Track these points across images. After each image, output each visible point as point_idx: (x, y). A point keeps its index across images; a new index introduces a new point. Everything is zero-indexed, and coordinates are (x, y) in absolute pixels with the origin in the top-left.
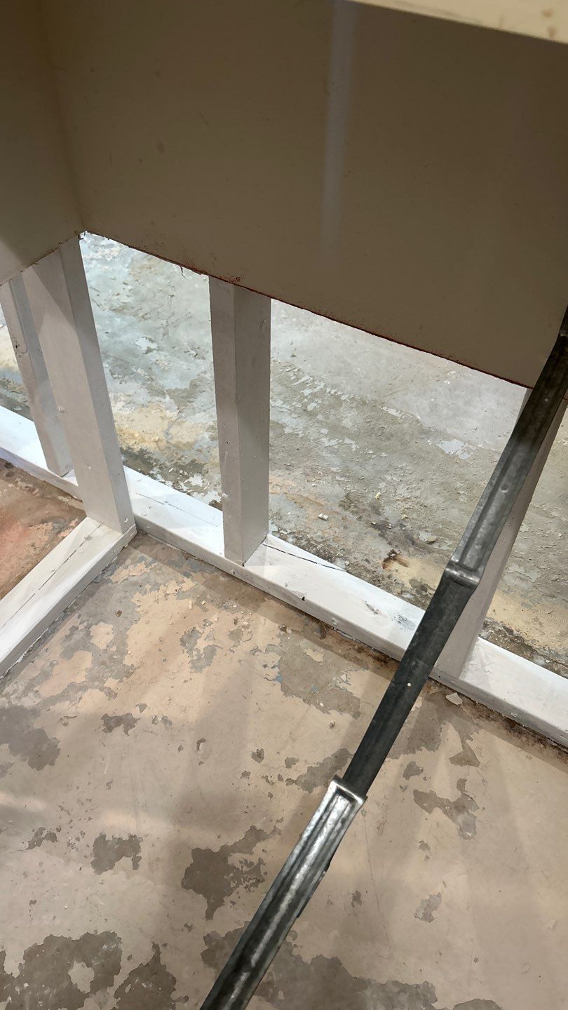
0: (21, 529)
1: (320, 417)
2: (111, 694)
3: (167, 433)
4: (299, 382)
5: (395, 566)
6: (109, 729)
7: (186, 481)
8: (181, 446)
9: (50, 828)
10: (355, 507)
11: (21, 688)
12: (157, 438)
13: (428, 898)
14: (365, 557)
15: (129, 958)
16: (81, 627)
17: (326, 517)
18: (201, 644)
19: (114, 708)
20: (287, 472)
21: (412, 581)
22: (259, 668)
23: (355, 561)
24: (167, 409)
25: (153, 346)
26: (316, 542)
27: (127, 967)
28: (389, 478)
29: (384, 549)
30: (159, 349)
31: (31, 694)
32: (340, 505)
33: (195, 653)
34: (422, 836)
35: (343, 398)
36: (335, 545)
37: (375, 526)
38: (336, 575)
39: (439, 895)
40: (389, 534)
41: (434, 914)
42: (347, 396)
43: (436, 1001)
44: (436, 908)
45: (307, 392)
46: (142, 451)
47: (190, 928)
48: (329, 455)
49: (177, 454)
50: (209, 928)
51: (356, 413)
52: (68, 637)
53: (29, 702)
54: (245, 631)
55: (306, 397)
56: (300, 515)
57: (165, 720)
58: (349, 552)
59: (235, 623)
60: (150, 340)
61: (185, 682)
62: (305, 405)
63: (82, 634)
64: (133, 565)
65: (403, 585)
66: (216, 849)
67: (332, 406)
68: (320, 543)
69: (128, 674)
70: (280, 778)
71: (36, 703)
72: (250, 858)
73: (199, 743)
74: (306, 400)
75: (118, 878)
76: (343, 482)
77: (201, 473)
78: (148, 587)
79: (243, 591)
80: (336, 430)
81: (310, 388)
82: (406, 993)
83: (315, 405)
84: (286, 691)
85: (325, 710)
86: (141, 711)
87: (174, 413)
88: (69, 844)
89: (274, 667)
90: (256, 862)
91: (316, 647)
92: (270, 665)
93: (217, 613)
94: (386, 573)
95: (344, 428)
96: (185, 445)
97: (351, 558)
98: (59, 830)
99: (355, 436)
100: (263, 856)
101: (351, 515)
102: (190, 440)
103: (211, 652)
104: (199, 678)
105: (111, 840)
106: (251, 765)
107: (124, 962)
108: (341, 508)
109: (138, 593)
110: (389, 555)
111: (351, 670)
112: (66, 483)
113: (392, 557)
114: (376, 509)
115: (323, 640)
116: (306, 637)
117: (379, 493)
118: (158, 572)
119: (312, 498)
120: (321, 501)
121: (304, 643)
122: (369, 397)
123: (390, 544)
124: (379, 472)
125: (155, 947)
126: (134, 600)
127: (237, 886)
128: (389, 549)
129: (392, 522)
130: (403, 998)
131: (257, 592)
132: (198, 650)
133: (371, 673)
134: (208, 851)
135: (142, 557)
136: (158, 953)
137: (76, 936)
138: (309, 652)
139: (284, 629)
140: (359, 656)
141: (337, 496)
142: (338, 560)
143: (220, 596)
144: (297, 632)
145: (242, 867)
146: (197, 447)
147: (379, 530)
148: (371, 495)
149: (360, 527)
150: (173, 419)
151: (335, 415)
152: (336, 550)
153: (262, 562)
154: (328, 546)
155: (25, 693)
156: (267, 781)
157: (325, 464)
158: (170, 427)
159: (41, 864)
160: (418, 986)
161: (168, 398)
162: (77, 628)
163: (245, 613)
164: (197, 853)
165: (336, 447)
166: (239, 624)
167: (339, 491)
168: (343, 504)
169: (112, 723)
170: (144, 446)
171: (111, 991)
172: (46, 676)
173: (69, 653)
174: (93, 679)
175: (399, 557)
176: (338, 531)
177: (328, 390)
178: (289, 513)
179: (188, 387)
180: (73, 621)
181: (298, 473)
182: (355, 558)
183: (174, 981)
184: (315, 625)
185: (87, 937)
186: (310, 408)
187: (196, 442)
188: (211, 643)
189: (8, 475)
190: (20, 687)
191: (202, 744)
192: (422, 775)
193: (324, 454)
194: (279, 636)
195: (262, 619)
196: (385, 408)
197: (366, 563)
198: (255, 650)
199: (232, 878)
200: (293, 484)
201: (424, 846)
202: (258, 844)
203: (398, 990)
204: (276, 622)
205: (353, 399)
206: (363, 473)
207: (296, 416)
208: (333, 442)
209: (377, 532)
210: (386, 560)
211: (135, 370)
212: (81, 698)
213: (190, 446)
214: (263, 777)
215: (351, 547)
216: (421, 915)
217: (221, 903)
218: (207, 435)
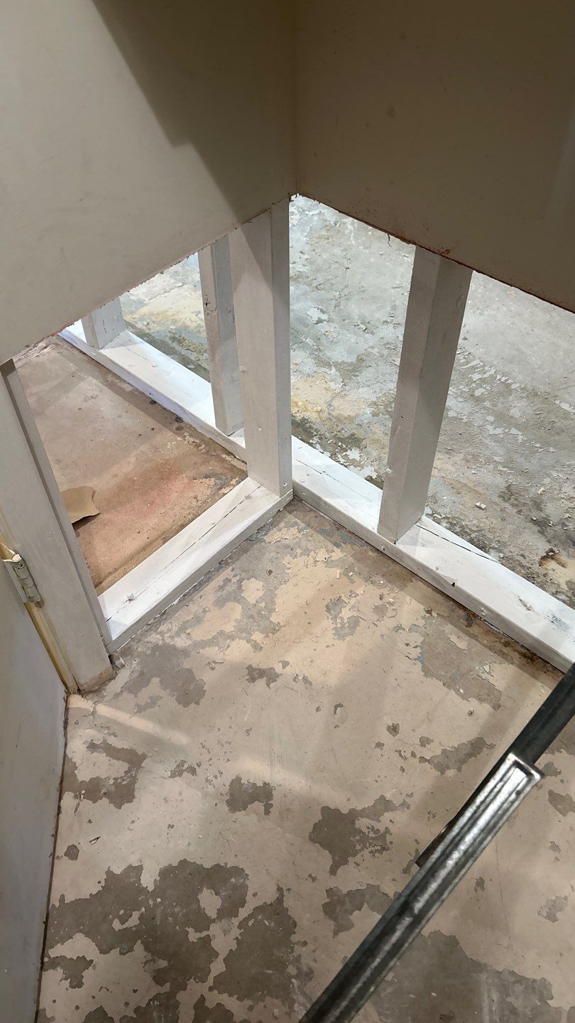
0: (186, 481)
1: (487, 404)
2: (257, 647)
3: (330, 405)
4: (469, 365)
5: (552, 565)
6: (253, 680)
7: (344, 454)
8: (341, 418)
9: (192, 761)
10: (516, 499)
11: (175, 629)
12: (319, 408)
13: (554, 898)
14: (521, 552)
15: (255, 895)
16: (234, 580)
17: (483, 506)
18: (346, 613)
19: (258, 661)
20: (447, 456)
21: (568, 583)
22: (402, 645)
23: (510, 554)
24: (332, 381)
25: (324, 317)
26: (471, 530)
27: (251, 904)
28: (555, 474)
29: (542, 547)
30: (329, 321)
31: (183, 636)
32: (500, 496)
33: (339, 621)
34: (553, 836)
35: (513, 387)
36: (489, 535)
37: (535, 522)
38: (491, 566)
39: (566, 898)
40: (550, 532)
41: (559, 915)
42: (518, 385)
43: (552, 999)
44: (561, 910)
45: (476, 377)
46: (304, 419)
47: (314, 879)
48: (493, 444)
49: (337, 426)
50: (333, 882)
51: (526, 404)
52: (221, 588)
53: (181, 642)
54: (390, 608)
55: (475, 382)
56: (456, 500)
57: (305, 680)
58: (505, 545)
59: (381, 599)
60: (321, 310)
61: (328, 646)
62: (473, 390)
63: (234, 587)
64: (286, 529)
65: (559, 585)
66: (345, 811)
67: (501, 394)
68: (475, 531)
69: (274, 631)
70: (413, 755)
71: (187, 644)
72: (377, 826)
73: (336, 707)
74: (474, 385)
75: (249, 819)
76: (505, 472)
77: (359, 447)
78: (299, 551)
79: (391, 568)
80: (503, 419)
81: (479, 373)
82: (521, 985)
83: (484, 390)
84: (427, 672)
85: (464, 697)
86: (284, 667)
87: (338, 385)
88: (207, 780)
89: (416, 647)
90: (382, 830)
91: (461, 634)
92: (413, 644)
93: (364, 586)
94: (542, 571)
95: (512, 417)
96: (346, 418)
97: (506, 551)
98: (199, 765)
99: (523, 427)
100: (390, 826)
101: (510, 508)
102: (352, 414)
103: (354, 623)
104: (342, 646)
105: (246, 783)
106: (386, 737)
107: (249, 897)
108: (501, 499)
109: (289, 556)
110: (547, 553)
111: (495, 663)
112: (232, 443)
113: (549, 556)
114: (538, 505)
115: (468, 629)
116: (451, 623)
117: (542, 489)
118: (309, 538)
119: (471, 485)
120: (480, 489)
121: (448, 628)
122: (542, 388)
123: (549, 542)
124: (545, 467)
125: (280, 889)
126: (285, 562)
127: (362, 849)
128: (548, 547)
129: (553, 520)
130: (519, 988)
131: (404, 572)
132: (342, 619)
133: (516, 668)
134: (337, 811)
135: (296, 522)
136: (282, 895)
137: (208, 865)
138: (454, 638)
139: (429, 612)
140: (505, 650)
141: (497, 487)
142: (492, 551)
143: (368, 569)
144: (443, 617)
145: (369, 832)
146: (357, 421)
147: (539, 526)
148: (533, 489)
149: (518, 520)
150: (336, 392)
151: (503, 403)
152: (491, 540)
153: (414, 542)
154: (483, 536)
155: (178, 634)
156: (401, 755)
157: (487, 453)
158: (333, 398)
159: (180, 793)
160: (534, 981)
161: (334, 369)
162: (230, 581)
163: (392, 590)
164: (326, 810)
165: (501, 436)
166: (384, 600)
167: (500, 482)
168: (502, 494)
169: (256, 676)
170: (307, 415)
171: (236, 921)
172: (198, 620)
173: (220, 602)
174: (241, 630)
175: (557, 556)
176: (495, 522)
177: (499, 377)
178: (445, 498)
179: (354, 361)
180: (227, 573)
181: (458, 458)
182: (511, 552)
183: (295, 925)
184: (461, 612)
185: (217, 867)
186: (478, 393)
187: (357, 416)
188: (355, 614)
189: (177, 429)
190: (174, 627)
191: (339, 709)
192: (559, 777)
193: (488, 441)
194: (424, 618)
195: (408, 598)
196: (557, 402)
197: (522, 558)
198: (399, 628)
199: (358, 841)
200: (452, 469)
201: (555, 847)
202: (386, 814)
203: (513, 980)
204: (423, 604)
205: (524, 389)
206: (526, 466)
207: (462, 400)
208: (499, 431)
209: (536, 528)
210: (543, 558)
211: (304, 340)
212: (229, 646)
213: (350, 419)
214: (396, 751)
215: (507, 540)
216: (545, 914)
217: (346, 862)
218: (368, 411)
